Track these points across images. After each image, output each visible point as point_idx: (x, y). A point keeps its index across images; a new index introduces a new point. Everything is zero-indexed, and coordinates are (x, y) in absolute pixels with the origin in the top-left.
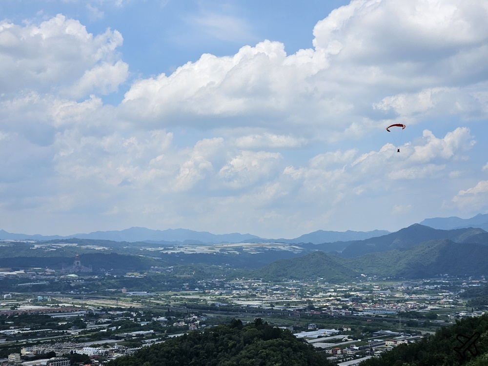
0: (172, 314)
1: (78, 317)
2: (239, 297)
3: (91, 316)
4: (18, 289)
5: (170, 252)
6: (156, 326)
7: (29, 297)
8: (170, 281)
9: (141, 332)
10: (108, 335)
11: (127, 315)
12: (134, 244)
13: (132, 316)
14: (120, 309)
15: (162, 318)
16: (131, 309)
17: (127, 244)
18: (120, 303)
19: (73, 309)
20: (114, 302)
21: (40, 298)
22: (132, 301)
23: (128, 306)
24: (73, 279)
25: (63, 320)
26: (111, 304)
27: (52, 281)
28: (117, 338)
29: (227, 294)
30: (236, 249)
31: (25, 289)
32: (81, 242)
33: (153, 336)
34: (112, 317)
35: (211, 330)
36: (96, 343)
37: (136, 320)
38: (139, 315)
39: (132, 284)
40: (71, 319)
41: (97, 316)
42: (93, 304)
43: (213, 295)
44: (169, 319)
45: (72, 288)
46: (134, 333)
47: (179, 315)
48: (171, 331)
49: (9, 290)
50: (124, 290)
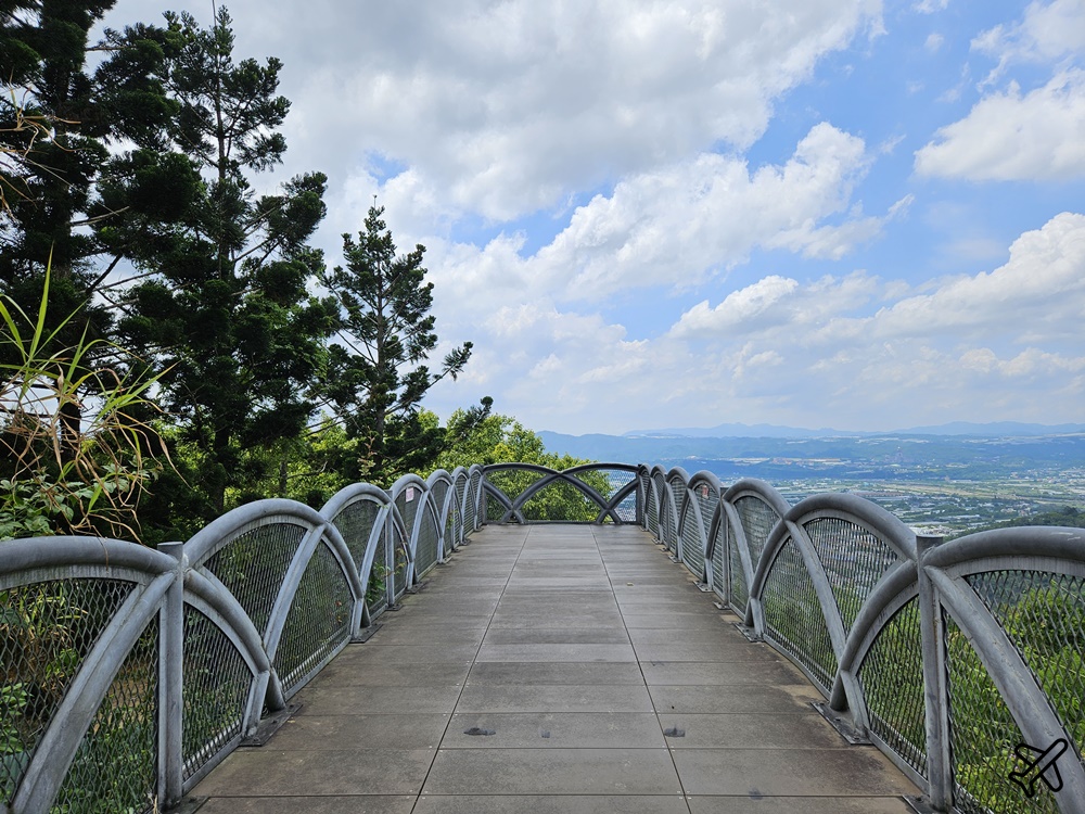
0: (1000, 501)
1: (903, 501)
2: (1077, 485)
3: (914, 500)
4: (846, 477)
5: (995, 443)
6: (983, 512)
7: (857, 483)
8: (997, 471)
9: (966, 516)
10: (932, 517)
11: (950, 500)
12: (954, 437)
13: (956, 502)
14: (945, 495)
15: (989, 505)
16: (954, 495)
17: (949, 437)
18: (943, 490)
19: (897, 493)
20: (938, 488)
21: (866, 484)
22: (957, 488)
23: (952, 492)
24: (896, 468)
25: (888, 502)
26: (935, 490)
27: (877, 470)
28: (942, 521)
29: (1062, 482)
30: (1072, 438)
31: (853, 477)
32: (903, 436)
33: (979, 520)
34: (936, 502)
35: (1042, 516)
36: (920, 524)
37: (960, 505)
38: (964, 501)
39: (955, 474)
40: (895, 502)
41: (921, 501)
42: (918, 490)
43: (1046, 483)
44: (996, 505)
45: (896, 476)
46: (959, 517)
47: (1007, 502)
48: (997, 517)
49: (839, 477)
50: (947, 479)
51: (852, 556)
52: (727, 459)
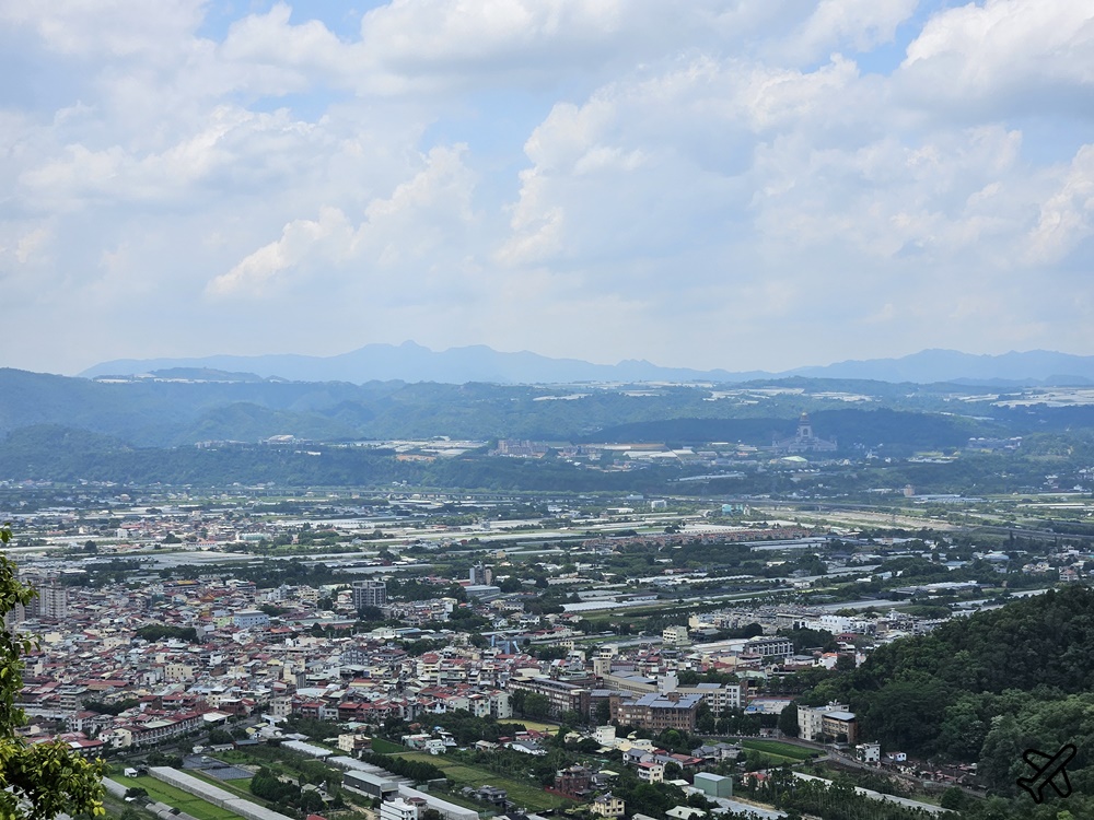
0: (1020, 544)
1: (809, 551)
3: (837, 547)
4: (680, 490)
5: (1013, 404)
6: (982, 571)
7: (704, 505)
8: (1016, 471)
9: (949, 585)
10: (874, 590)
11: (916, 545)
12: (928, 387)
13: (927, 549)
14: (901, 533)
15: (997, 555)
16: (925, 534)
17: (914, 387)
18: (900, 520)
19: (797, 531)
20: (887, 517)
21: (726, 507)
22: (927, 515)
23: (918, 525)
24: (796, 467)
25: (777, 555)
26: (879, 520)
27: (751, 471)
28: (895, 597)
31: (696, 489)
32: (811, 384)
33: (977, 593)
34: (884, 551)
36: (849, 606)
37: (936, 558)
38: (943, 547)
39: (926, 478)
40: (794, 554)
41: (851, 548)
42: (844, 522)
44: (1013, 556)
45: (794, 487)
46: (933, 587)
47: (1035, 547)
48: (1017, 583)
49: (661, 490)
50: (908, 491)
51: (692, 696)
52: (377, 445)
